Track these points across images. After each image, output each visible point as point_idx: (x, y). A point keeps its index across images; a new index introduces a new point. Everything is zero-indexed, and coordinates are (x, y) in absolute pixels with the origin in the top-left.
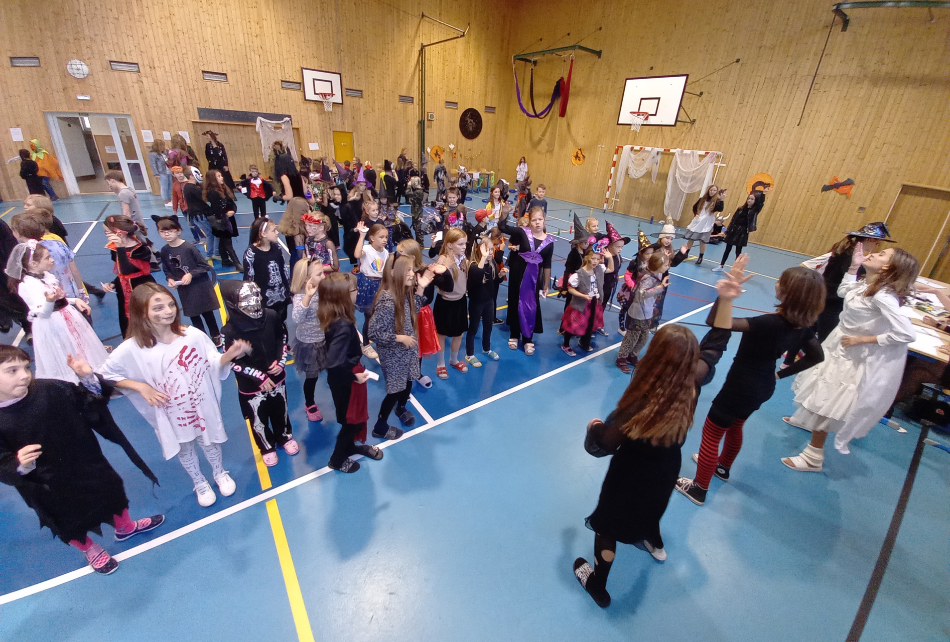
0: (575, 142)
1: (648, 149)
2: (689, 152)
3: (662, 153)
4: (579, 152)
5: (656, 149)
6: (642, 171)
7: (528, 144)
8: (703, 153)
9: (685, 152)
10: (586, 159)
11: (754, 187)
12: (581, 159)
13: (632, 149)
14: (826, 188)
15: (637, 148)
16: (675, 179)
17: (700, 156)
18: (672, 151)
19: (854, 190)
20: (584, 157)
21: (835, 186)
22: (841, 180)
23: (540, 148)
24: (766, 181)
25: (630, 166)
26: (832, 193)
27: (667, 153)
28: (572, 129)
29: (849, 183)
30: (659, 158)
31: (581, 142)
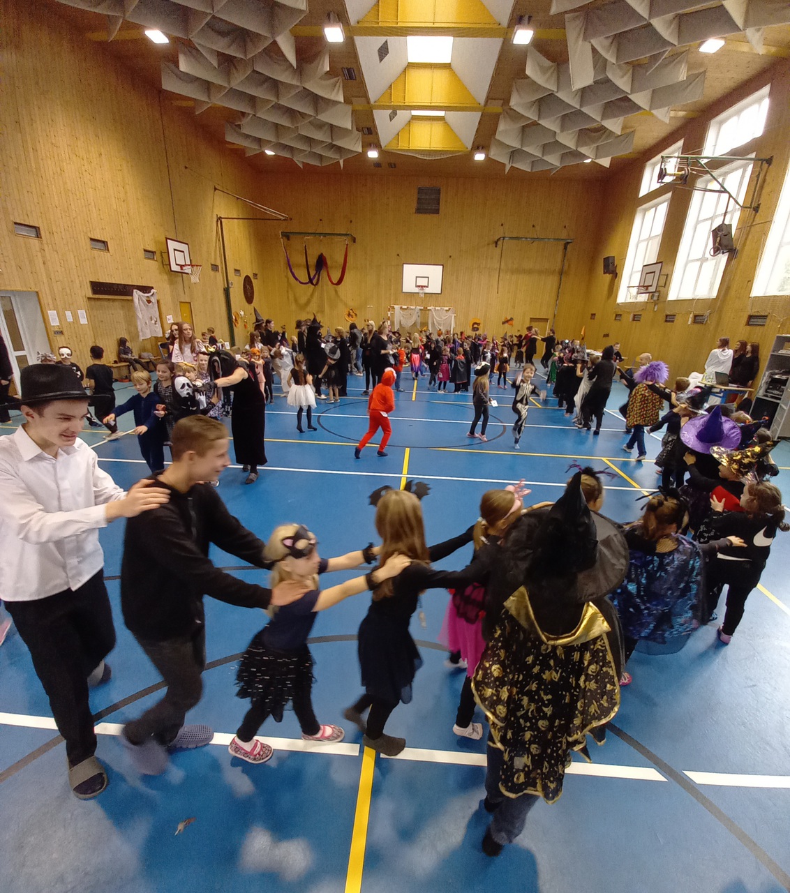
0: (346, 305)
1: (412, 307)
2: (439, 308)
3: (421, 310)
4: (351, 311)
5: (419, 307)
6: (410, 323)
7: (293, 307)
8: (447, 308)
9: (437, 308)
10: (358, 316)
11: (473, 326)
12: (354, 316)
13: (401, 308)
14: (503, 323)
15: (405, 307)
16: (433, 324)
17: (446, 310)
18: (428, 308)
19: (514, 322)
20: (356, 315)
21: (507, 321)
22: (509, 318)
23: (308, 309)
24: (478, 322)
25: (402, 318)
26: (506, 325)
27: (425, 309)
28: (340, 293)
29: (511, 319)
30: (420, 312)
31: (351, 304)
